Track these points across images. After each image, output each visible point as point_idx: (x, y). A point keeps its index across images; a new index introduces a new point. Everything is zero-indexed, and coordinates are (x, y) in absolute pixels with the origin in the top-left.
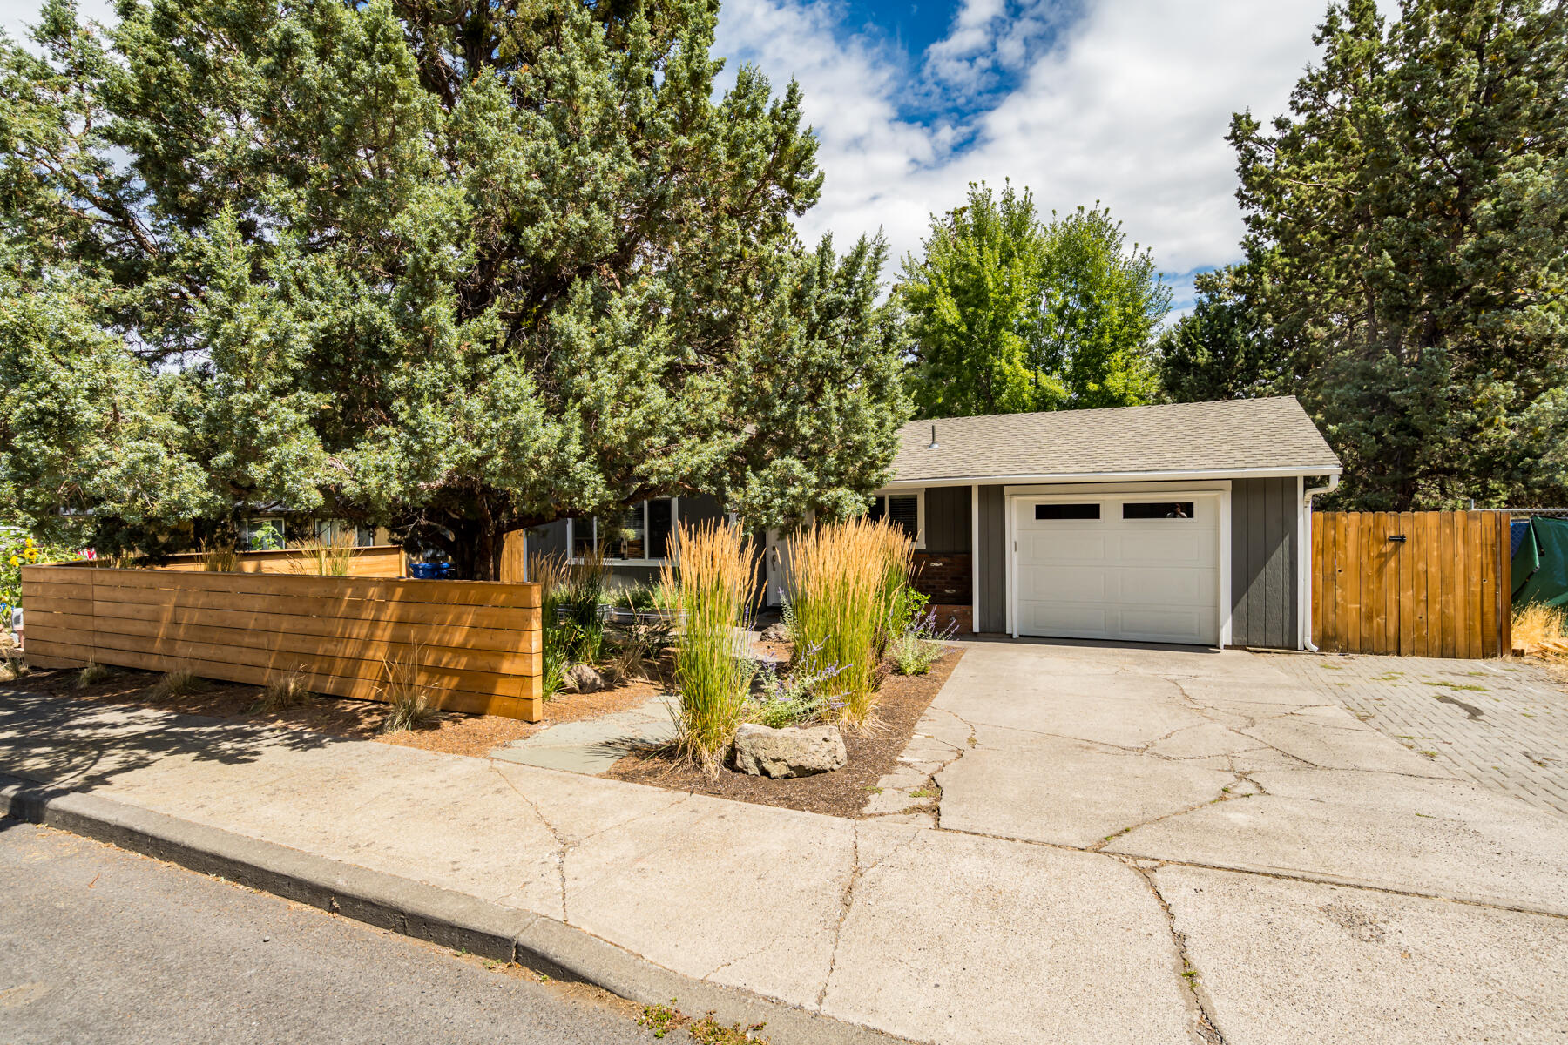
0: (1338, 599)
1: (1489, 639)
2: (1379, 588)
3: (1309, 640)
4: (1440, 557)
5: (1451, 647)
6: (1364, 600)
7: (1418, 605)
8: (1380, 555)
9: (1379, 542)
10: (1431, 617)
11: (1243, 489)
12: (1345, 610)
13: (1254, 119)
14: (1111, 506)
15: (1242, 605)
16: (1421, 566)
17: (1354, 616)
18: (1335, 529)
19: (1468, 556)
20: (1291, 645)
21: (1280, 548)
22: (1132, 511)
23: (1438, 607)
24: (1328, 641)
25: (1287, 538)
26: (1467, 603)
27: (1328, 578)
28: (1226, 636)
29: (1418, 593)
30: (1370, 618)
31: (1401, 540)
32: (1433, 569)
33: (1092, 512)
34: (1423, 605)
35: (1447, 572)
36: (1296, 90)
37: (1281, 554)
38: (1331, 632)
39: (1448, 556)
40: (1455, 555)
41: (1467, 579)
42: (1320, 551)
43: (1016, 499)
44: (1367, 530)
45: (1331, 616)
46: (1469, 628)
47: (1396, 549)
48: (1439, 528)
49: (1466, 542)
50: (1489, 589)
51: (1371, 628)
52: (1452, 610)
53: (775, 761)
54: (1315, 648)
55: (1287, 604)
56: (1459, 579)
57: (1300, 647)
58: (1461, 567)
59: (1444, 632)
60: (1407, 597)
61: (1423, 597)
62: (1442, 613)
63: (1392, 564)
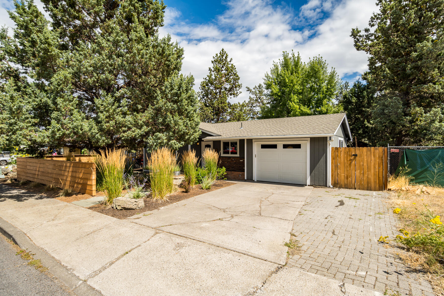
0: (339, 172)
1: (381, 185)
2: (350, 169)
3: (330, 184)
4: (367, 161)
5: (370, 187)
6: (346, 173)
7: (361, 175)
8: (350, 160)
9: (350, 156)
10: (364, 178)
11: (313, 140)
12: (341, 176)
13: (359, 30)
14: (280, 145)
15: (313, 174)
16: (362, 163)
17: (343, 177)
18: (338, 152)
19: (375, 160)
20: (326, 185)
21: (323, 157)
22: (285, 146)
23: (366, 175)
24: (336, 185)
25: (325, 155)
26: (375, 174)
27: (335, 167)
28: (308, 182)
29: (361, 171)
30: (347, 178)
31: (355, 155)
32: (365, 164)
33: (275, 146)
34: (362, 175)
35: (369, 165)
36: (370, 20)
37: (322, 159)
38: (336, 182)
39: (369, 160)
40: (371, 160)
41: (375, 167)
42: (333, 158)
43: (256, 143)
44: (346, 152)
45: (337, 177)
46: (375, 182)
47: (355, 158)
48: (367, 152)
49: (374, 156)
50: (381, 170)
51: (348, 181)
52: (370, 176)
53: (119, 206)
54: (332, 186)
55: (325, 173)
56: (372, 167)
57: (328, 186)
58: (373, 164)
59: (368, 183)
60: (358, 173)
61: (362, 172)
62: (368, 177)
63: (353, 162)
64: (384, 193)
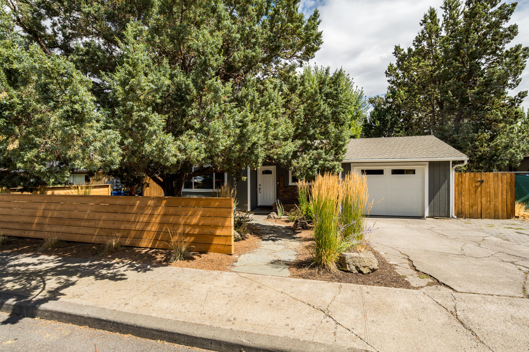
0: (463, 201)
1: (509, 213)
2: (475, 197)
3: (453, 214)
4: (494, 187)
5: (497, 216)
6: (471, 201)
7: (487, 202)
8: (476, 186)
9: (475, 182)
10: (491, 206)
11: (433, 165)
12: (465, 204)
13: (401, 48)
14: (387, 170)
15: (432, 203)
16: (488, 190)
17: (467, 206)
18: (462, 178)
19: (502, 187)
20: (448, 216)
21: (444, 184)
22: (395, 172)
23: (493, 203)
24: (460, 215)
25: (447, 181)
26: (502, 201)
27: (459, 194)
28: (427, 214)
29: (487, 199)
30: (472, 207)
31: (482, 182)
32: (492, 191)
33: (381, 172)
34: (489, 203)
35: (496, 192)
36: (415, 40)
37: (444, 187)
38: (460, 212)
39: (496, 187)
40: (498, 186)
41: (502, 194)
42: (457, 185)
43: (355, 167)
44: (471, 178)
45: (460, 206)
46: (502, 209)
47: (481, 184)
48: (494, 178)
49: (502, 182)
50: (509, 197)
51: (473, 210)
52: (497, 204)
53: (364, 267)
54: (456, 217)
55: (446, 202)
56: (500, 194)
57: (451, 217)
58: (500, 190)
59: (495, 211)
60: (484, 200)
61: (489, 200)
62: (495, 205)
63: (479, 189)
64: (512, 221)
